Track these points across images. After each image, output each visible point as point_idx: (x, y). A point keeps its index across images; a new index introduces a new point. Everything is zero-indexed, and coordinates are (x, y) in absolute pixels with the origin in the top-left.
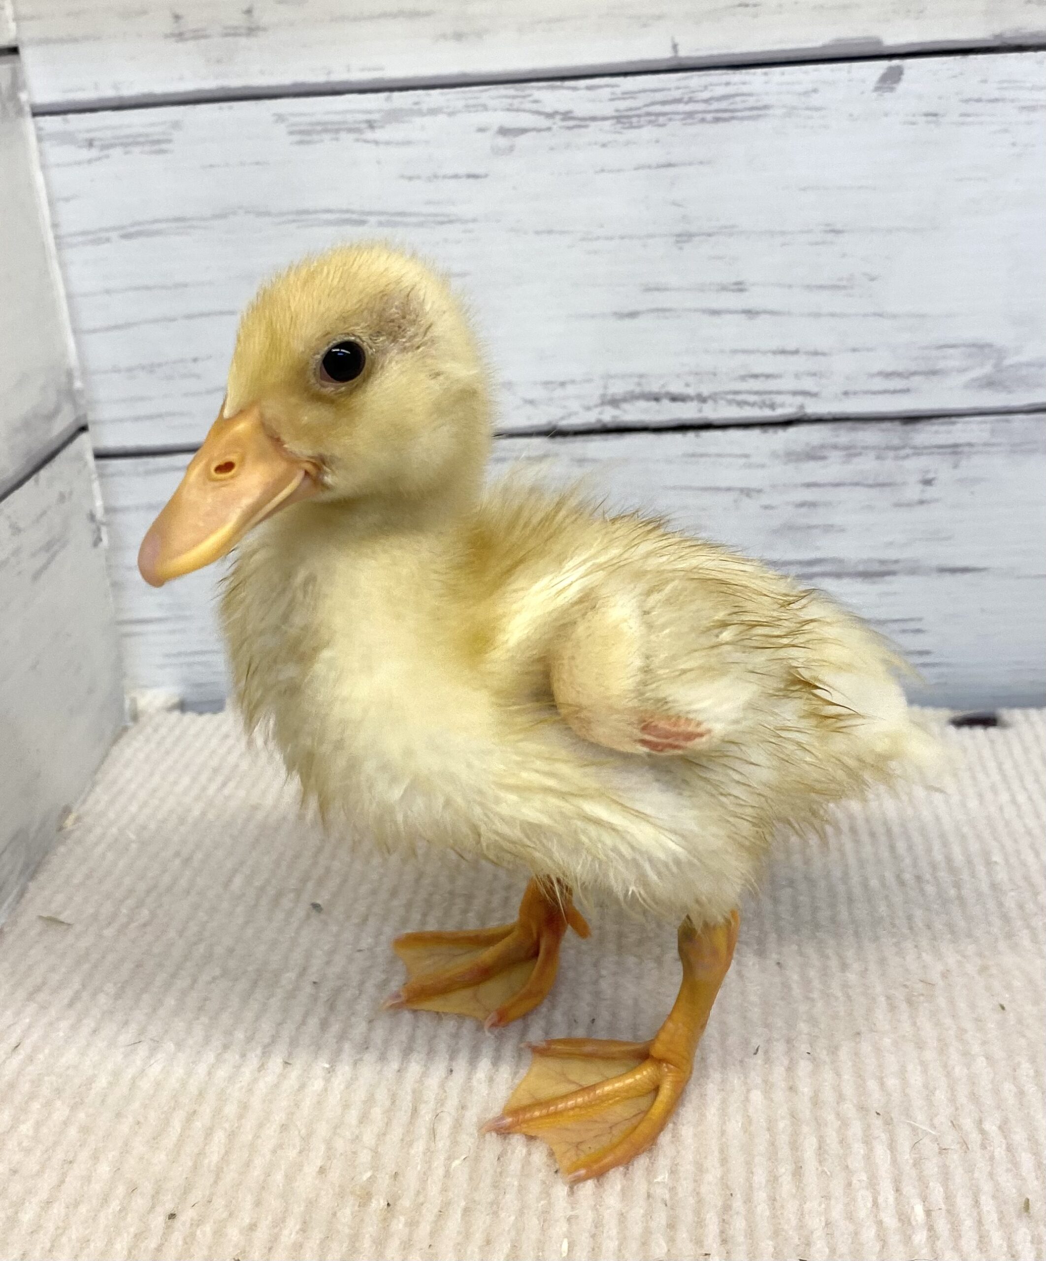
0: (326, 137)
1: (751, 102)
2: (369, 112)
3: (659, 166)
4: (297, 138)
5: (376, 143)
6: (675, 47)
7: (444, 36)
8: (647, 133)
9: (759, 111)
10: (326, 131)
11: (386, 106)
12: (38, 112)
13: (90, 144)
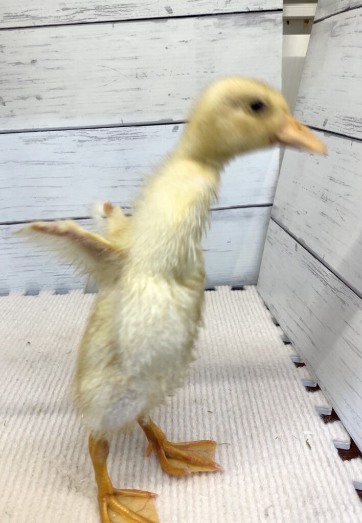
1: (142, 134)
2: (44, 136)
3: (121, 150)
4: (25, 143)
5: (46, 144)
6: (122, 121)
7: (63, 118)
8: (117, 142)
10: (33, 141)
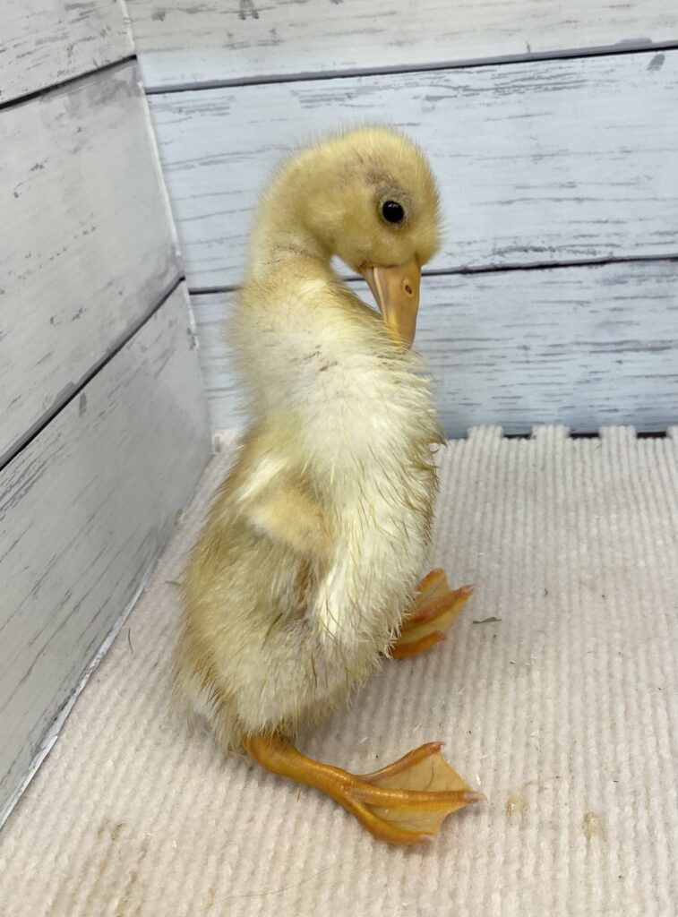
0: (323, 104)
1: (574, 78)
2: (347, 88)
3: (522, 117)
4: (305, 104)
5: (353, 106)
6: (529, 47)
7: (391, 44)
8: (514, 97)
9: (580, 83)
10: (322, 100)
11: (359, 85)
12: (149, 92)
13: (180, 110)
